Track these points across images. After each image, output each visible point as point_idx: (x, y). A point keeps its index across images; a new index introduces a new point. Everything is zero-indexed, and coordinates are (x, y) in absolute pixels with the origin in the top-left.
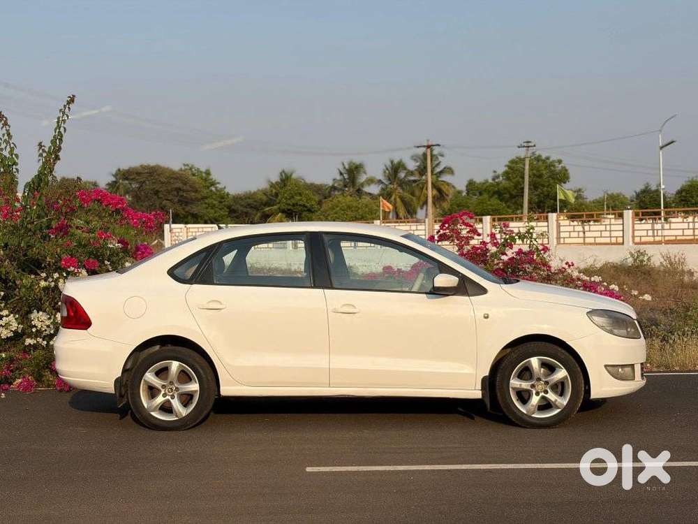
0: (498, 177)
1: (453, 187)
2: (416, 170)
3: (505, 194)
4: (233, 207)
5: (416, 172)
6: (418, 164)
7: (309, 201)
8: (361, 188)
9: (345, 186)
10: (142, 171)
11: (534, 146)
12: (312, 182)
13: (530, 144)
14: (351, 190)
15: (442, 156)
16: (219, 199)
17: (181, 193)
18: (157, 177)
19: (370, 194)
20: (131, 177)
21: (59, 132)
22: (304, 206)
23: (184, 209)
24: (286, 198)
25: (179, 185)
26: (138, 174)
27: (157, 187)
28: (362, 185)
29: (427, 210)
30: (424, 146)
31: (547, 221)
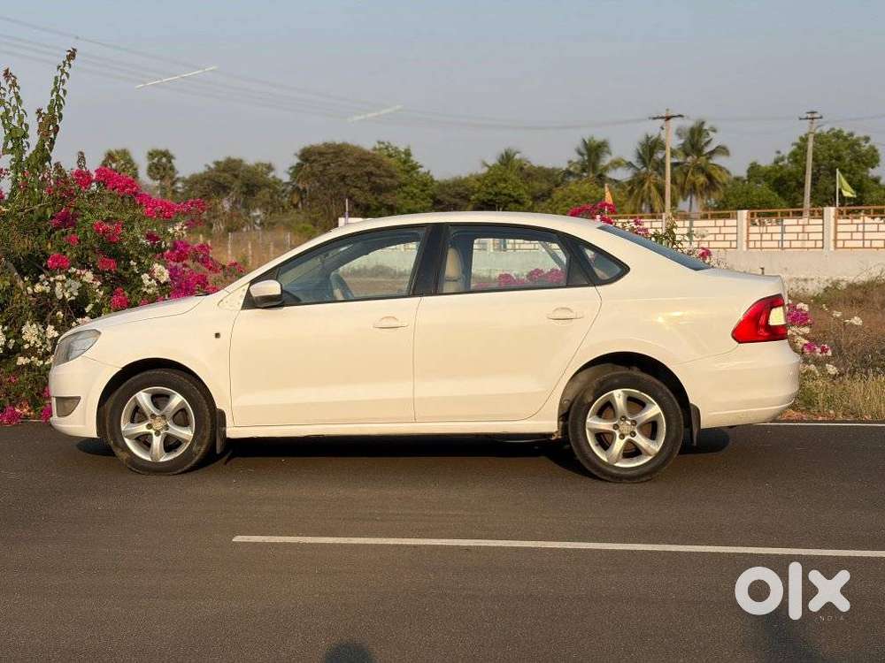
0: (782, 159)
1: (728, 172)
2: (679, 149)
3: (791, 181)
4: (438, 197)
5: (681, 153)
6: (682, 141)
7: (516, 190)
8: (604, 174)
9: (584, 170)
10: (324, 151)
11: (821, 118)
12: (541, 165)
13: (816, 115)
14: (591, 175)
15: (714, 131)
16: (420, 187)
17: (373, 179)
18: (344, 158)
19: (616, 181)
20: (313, 158)
21: (58, 95)
22: (510, 196)
23: (376, 199)
24: (487, 186)
25: (371, 168)
26: (321, 154)
27: (343, 170)
28: (606, 169)
29: (691, 202)
30: (662, 118)
31: (823, 218)
